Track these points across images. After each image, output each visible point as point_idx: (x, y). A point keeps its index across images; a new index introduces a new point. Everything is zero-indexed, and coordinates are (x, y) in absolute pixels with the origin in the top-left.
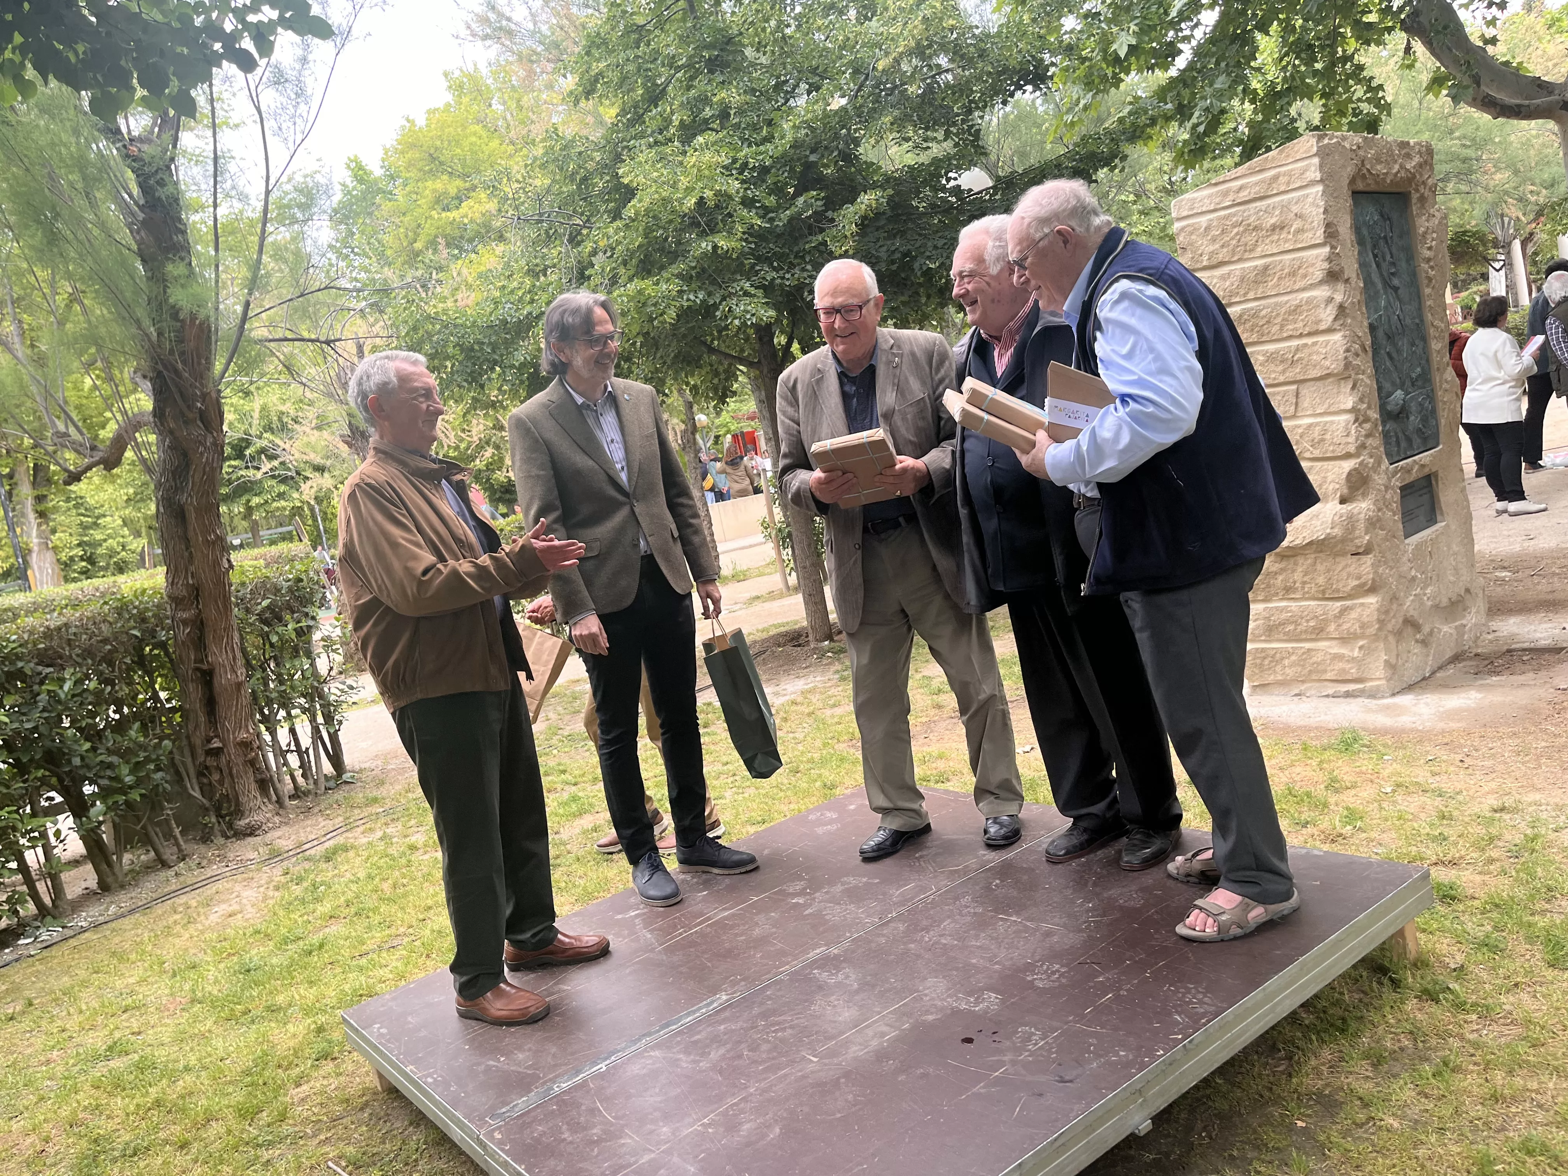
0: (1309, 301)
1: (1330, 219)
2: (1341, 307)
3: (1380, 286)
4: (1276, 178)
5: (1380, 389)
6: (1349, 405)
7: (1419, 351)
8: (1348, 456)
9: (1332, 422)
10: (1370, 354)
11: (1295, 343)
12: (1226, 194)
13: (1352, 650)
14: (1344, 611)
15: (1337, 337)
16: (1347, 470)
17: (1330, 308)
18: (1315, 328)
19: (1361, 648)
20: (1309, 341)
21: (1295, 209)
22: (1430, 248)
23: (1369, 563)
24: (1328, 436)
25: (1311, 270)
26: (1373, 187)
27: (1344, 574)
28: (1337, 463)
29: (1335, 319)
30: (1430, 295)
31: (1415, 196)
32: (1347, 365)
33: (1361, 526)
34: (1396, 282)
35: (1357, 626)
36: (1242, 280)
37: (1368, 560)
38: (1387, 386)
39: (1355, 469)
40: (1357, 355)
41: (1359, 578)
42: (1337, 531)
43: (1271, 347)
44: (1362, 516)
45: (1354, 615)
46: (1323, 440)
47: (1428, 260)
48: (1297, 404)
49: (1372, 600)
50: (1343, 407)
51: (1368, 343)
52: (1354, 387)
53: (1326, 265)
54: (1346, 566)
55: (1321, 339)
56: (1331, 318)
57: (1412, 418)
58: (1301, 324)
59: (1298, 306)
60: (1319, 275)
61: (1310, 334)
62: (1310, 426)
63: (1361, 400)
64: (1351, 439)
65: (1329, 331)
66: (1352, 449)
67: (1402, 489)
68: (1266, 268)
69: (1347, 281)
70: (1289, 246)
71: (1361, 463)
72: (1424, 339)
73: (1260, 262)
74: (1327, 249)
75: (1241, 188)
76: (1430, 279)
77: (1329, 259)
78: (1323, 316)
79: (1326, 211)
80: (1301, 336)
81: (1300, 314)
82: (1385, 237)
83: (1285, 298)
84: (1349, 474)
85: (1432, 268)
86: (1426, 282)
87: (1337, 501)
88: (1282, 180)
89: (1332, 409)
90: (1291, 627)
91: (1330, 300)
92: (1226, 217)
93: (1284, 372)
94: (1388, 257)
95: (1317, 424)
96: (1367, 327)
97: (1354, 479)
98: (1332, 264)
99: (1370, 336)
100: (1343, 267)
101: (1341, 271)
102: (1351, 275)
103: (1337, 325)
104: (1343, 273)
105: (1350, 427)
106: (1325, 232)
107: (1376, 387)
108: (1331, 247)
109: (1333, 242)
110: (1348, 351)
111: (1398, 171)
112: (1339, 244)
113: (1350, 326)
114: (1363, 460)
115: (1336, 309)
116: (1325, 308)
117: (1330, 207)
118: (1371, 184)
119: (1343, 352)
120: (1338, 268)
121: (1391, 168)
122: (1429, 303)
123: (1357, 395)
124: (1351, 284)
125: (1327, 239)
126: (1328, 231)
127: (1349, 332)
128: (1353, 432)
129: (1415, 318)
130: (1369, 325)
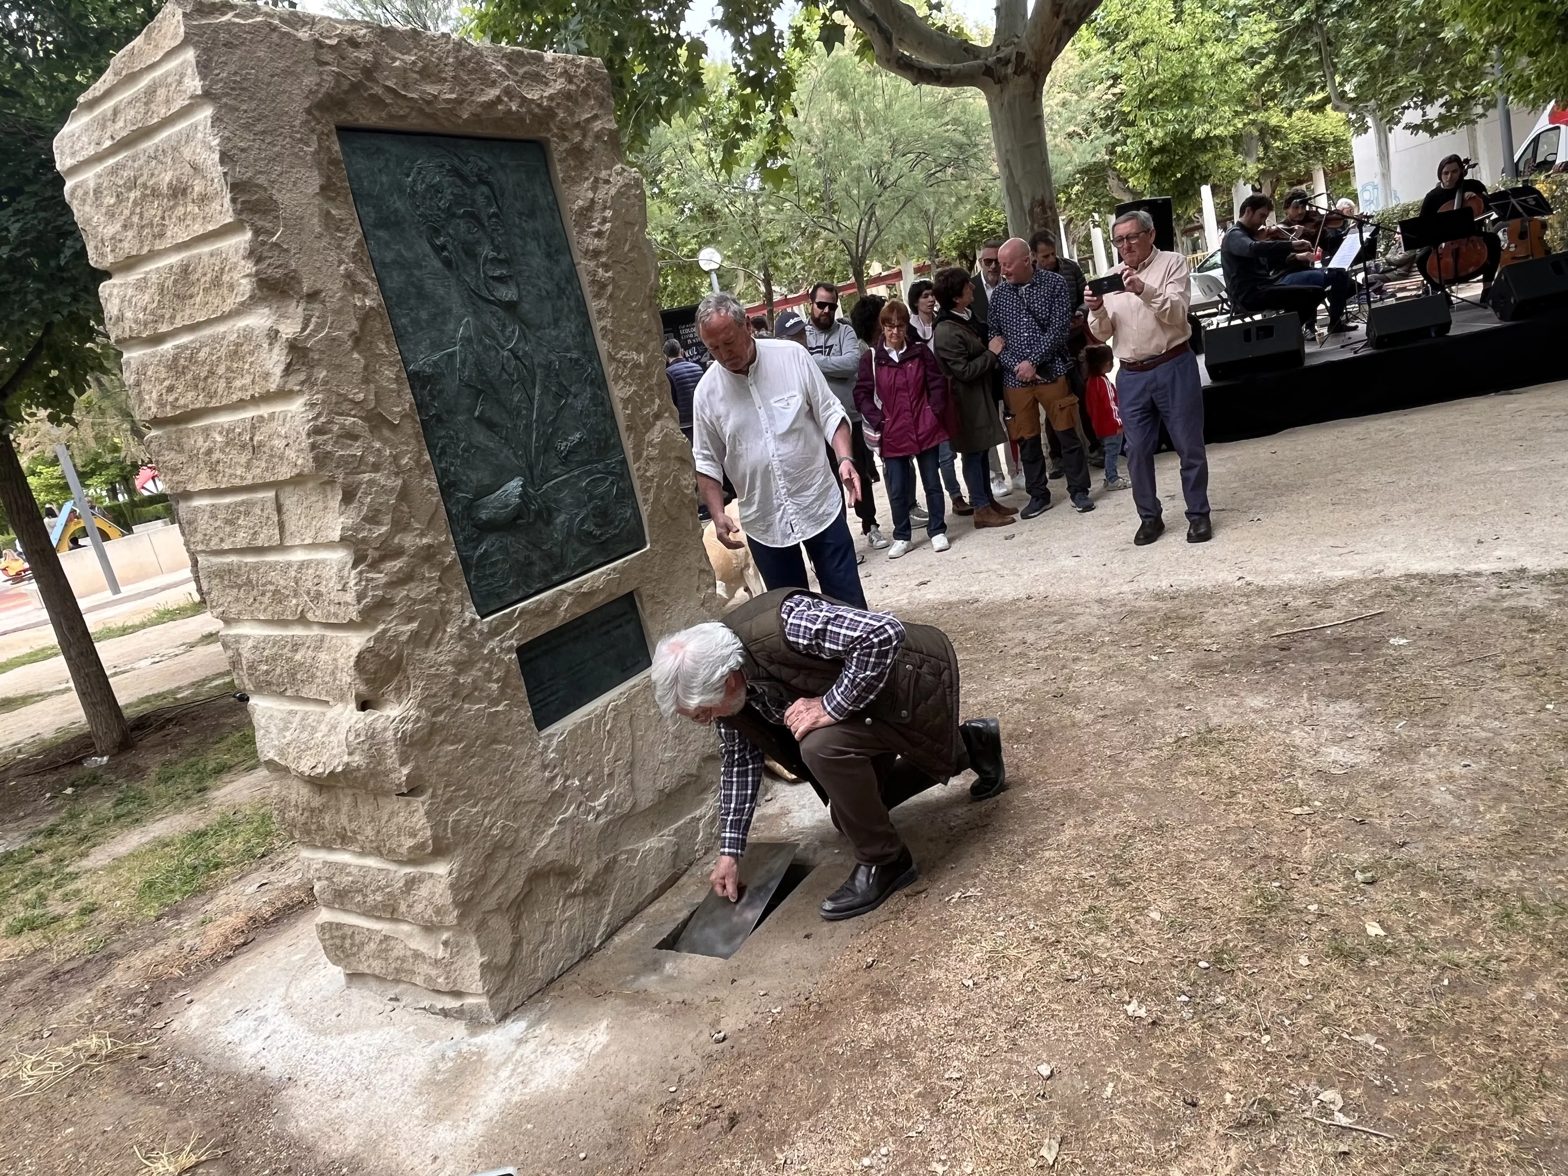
0: (247, 335)
1: (242, 173)
2: (295, 347)
4: (151, 92)
7: (582, 402)
8: (353, 626)
9: (324, 563)
10: (410, 428)
11: (248, 414)
12: (102, 123)
13: (436, 947)
14: (411, 883)
15: (296, 406)
16: (355, 652)
17: (276, 350)
18: (266, 386)
19: (446, 944)
21: (189, 155)
22: (599, 234)
23: (422, 811)
24: (324, 588)
25: (235, 275)
26: (414, 122)
27: (393, 829)
28: (341, 634)
29: (288, 370)
31: (558, 149)
32: (321, 459)
33: (392, 752)
34: (507, 293)
35: (430, 911)
36: (162, 289)
37: (420, 804)
39: (369, 650)
40: (358, 436)
41: (413, 835)
42: (357, 759)
43: (225, 419)
44: (390, 734)
45: (424, 891)
46: (320, 594)
48: (281, 526)
49: (441, 869)
50: (334, 535)
51: (403, 410)
52: (347, 499)
53: (252, 267)
54: (392, 814)
55: (276, 408)
56: (281, 370)
58: (249, 379)
59: (239, 345)
60: (245, 287)
61: (262, 399)
62: (303, 565)
64: (350, 597)
65: (283, 394)
66: (353, 613)
67: (520, 650)
68: (185, 270)
69: (312, 296)
70: (198, 229)
71: (378, 639)
72: (599, 383)
73: (174, 259)
74: (248, 235)
75: (116, 112)
76: (603, 286)
77: (254, 254)
78: (269, 365)
79: (225, 158)
81: (243, 360)
83: (221, 328)
84: (360, 657)
85: (604, 265)
86: (592, 289)
87: (353, 705)
88: (161, 93)
89: (320, 539)
90: (359, 898)
91: (273, 335)
92: (114, 171)
93: (248, 466)
95: (309, 564)
96: (397, 380)
97: (371, 667)
98: (263, 266)
99: (408, 396)
100: (295, 271)
101: (293, 278)
102: (319, 286)
103: (293, 384)
104: (299, 282)
105: (346, 573)
106: (233, 200)
107: (435, 485)
108: (257, 232)
109: (260, 223)
110: (317, 431)
111: (499, 100)
112: (285, 226)
113: (325, 382)
114: (385, 631)
115: (285, 351)
116: (271, 350)
117: (243, 150)
118: (403, 118)
119: (309, 435)
120: (279, 273)
121: (472, 93)
122: (602, 323)
123: (360, 511)
124: (323, 302)
125: (243, 217)
126: (243, 203)
127: (320, 396)
128: (352, 583)
129: (568, 350)
130: (405, 375)
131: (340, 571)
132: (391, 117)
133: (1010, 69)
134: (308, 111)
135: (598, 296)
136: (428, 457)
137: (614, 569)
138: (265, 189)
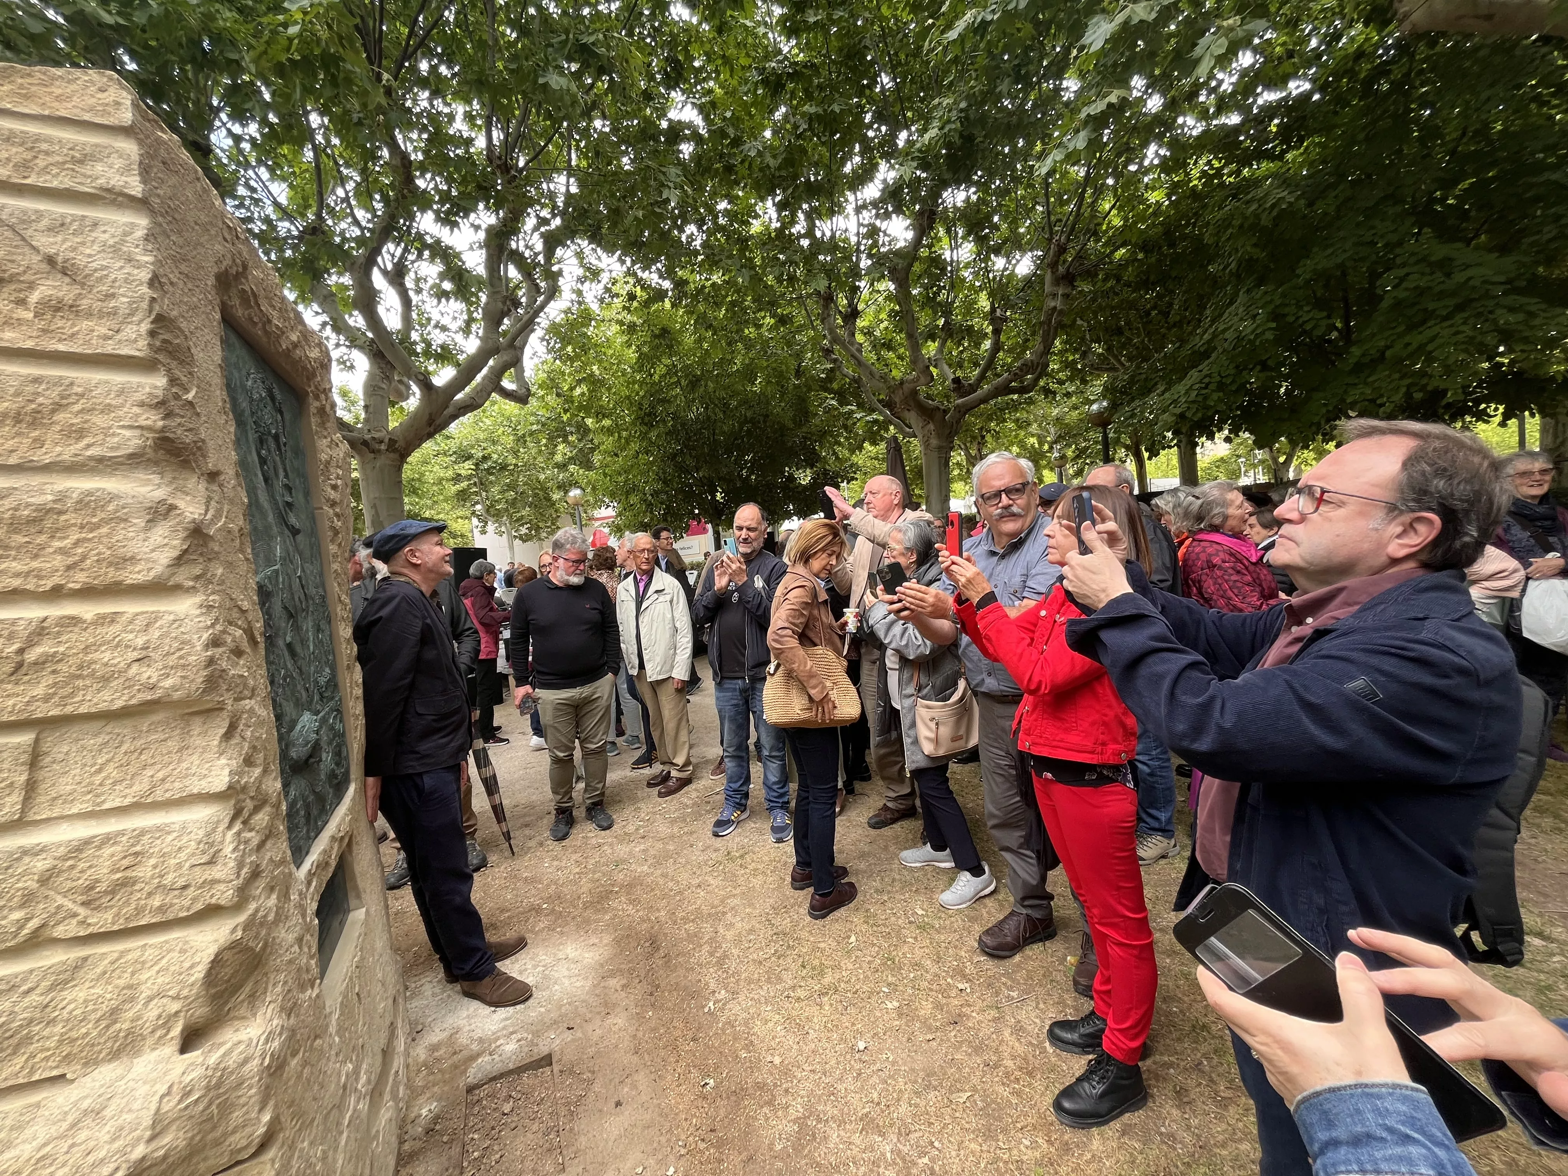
0: (91, 503)
1: (164, 306)
2: (198, 532)
3: (271, 518)
5: (278, 717)
6: (219, 780)
7: (326, 639)
8: (212, 912)
9: (162, 830)
10: (262, 646)
11: (33, 612)
15: (183, 606)
17: (160, 530)
18: (112, 575)
20: (88, 611)
21: (48, 243)
22: (334, 487)
24: (145, 871)
25: (99, 420)
28: (175, 935)
29: (180, 560)
30: (335, 556)
31: (313, 403)
32: (214, 679)
34: (293, 520)
37: (268, 1166)
38: (289, 708)
39: (233, 946)
40: (238, 652)
44: (249, 1062)
46: (126, 883)
47: (333, 504)
48: (31, 788)
50: (197, 786)
51: (259, 625)
52: (228, 735)
53: (153, 419)
55: (130, 608)
56: (164, 558)
57: (324, 756)
58: (59, 561)
59: (44, 511)
61: (88, 593)
63: (248, 762)
64: (225, 870)
65: (158, 588)
66: (224, 894)
69: (213, 476)
71: (247, 926)
76: (336, 532)
77: (162, 408)
78: (137, 547)
79: (155, 282)
80: (56, 594)
81: (55, 532)
82: (276, 437)
84: (217, 962)
85: (337, 515)
86: (330, 533)
89: (159, 795)
91: (162, 510)
94: (282, 474)
95: (108, 839)
96: (256, 591)
97: (226, 972)
98: (172, 423)
99: (260, 611)
100: (203, 441)
101: (199, 448)
102: (220, 467)
103: (183, 577)
104: (204, 456)
105: (218, 837)
106: (152, 334)
107: (274, 718)
108: (173, 381)
109: (177, 373)
110: (215, 642)
111: (297, 345)
112: (198, 387)
113: (222, 582)
114: (257, 911)
115: (182, 535)
116: (147, 529)
117: (172, 283)
118: (255, 324)
119: (207, 647)
120: (189, 438)
121: (287, 330)
122: (335, 566)
123: (242, 748)
124: (221, 486)
125: (161, 357)
126: (165, 341)
127: (217, 597)
128: (228, 849)
131: (208, 835)
132: (251, 319)
133: (383, 447)
134: (216, 278)
135: (332, 541)
137: (349, 810)
138: (186, 338)
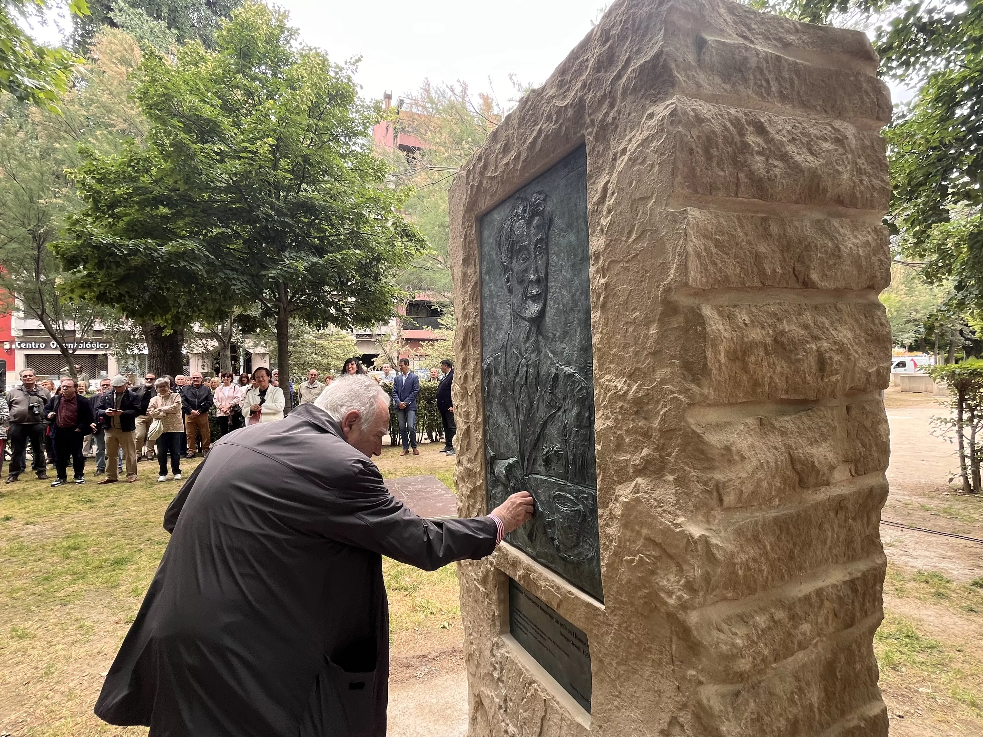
26: (500, 192)
31: (590, 140)
96: (474, 370)
99: (478, 380)
107: (480, 437)
111: (540, 131)
118: (495, 193)
121: (525, 142)
122: (594, 340)
129: (569, 364)
130: (479, 367)
132: (491, 196)
134: (464, 217)
136: (480, 420)
137: (558, 588)
